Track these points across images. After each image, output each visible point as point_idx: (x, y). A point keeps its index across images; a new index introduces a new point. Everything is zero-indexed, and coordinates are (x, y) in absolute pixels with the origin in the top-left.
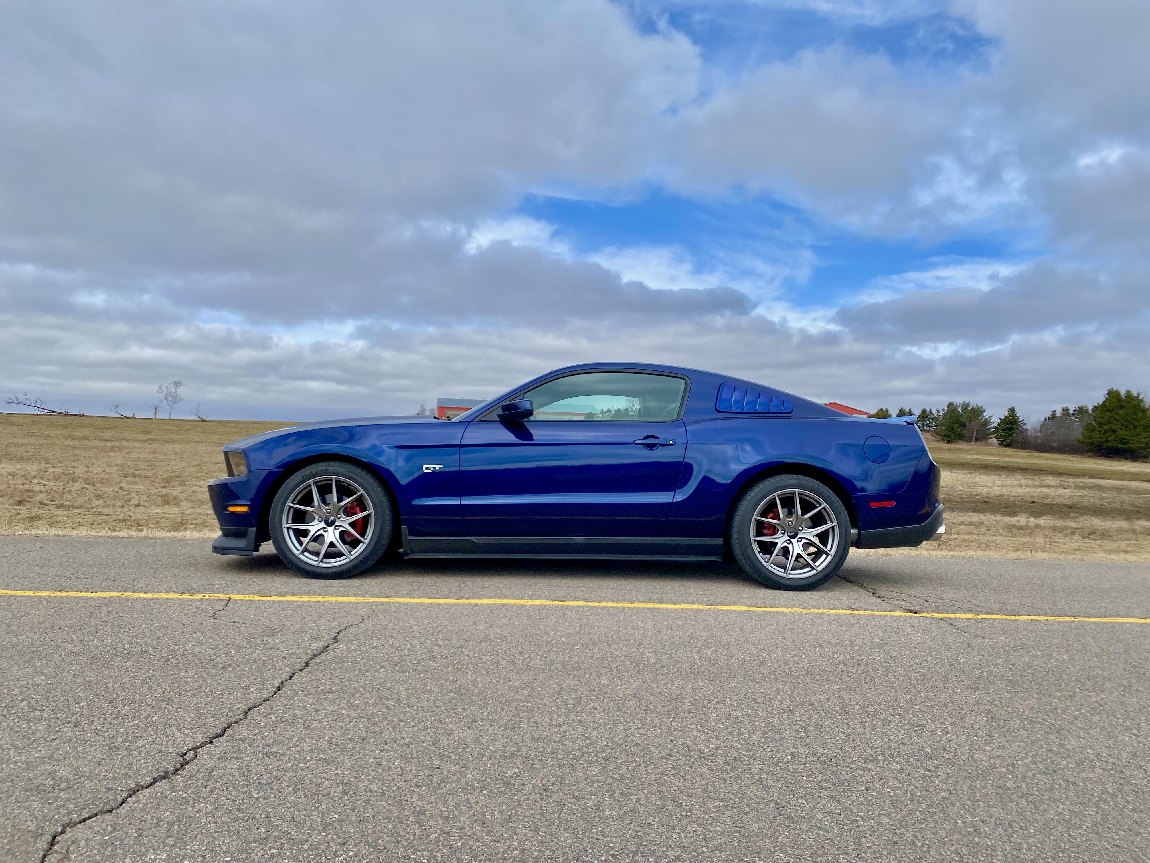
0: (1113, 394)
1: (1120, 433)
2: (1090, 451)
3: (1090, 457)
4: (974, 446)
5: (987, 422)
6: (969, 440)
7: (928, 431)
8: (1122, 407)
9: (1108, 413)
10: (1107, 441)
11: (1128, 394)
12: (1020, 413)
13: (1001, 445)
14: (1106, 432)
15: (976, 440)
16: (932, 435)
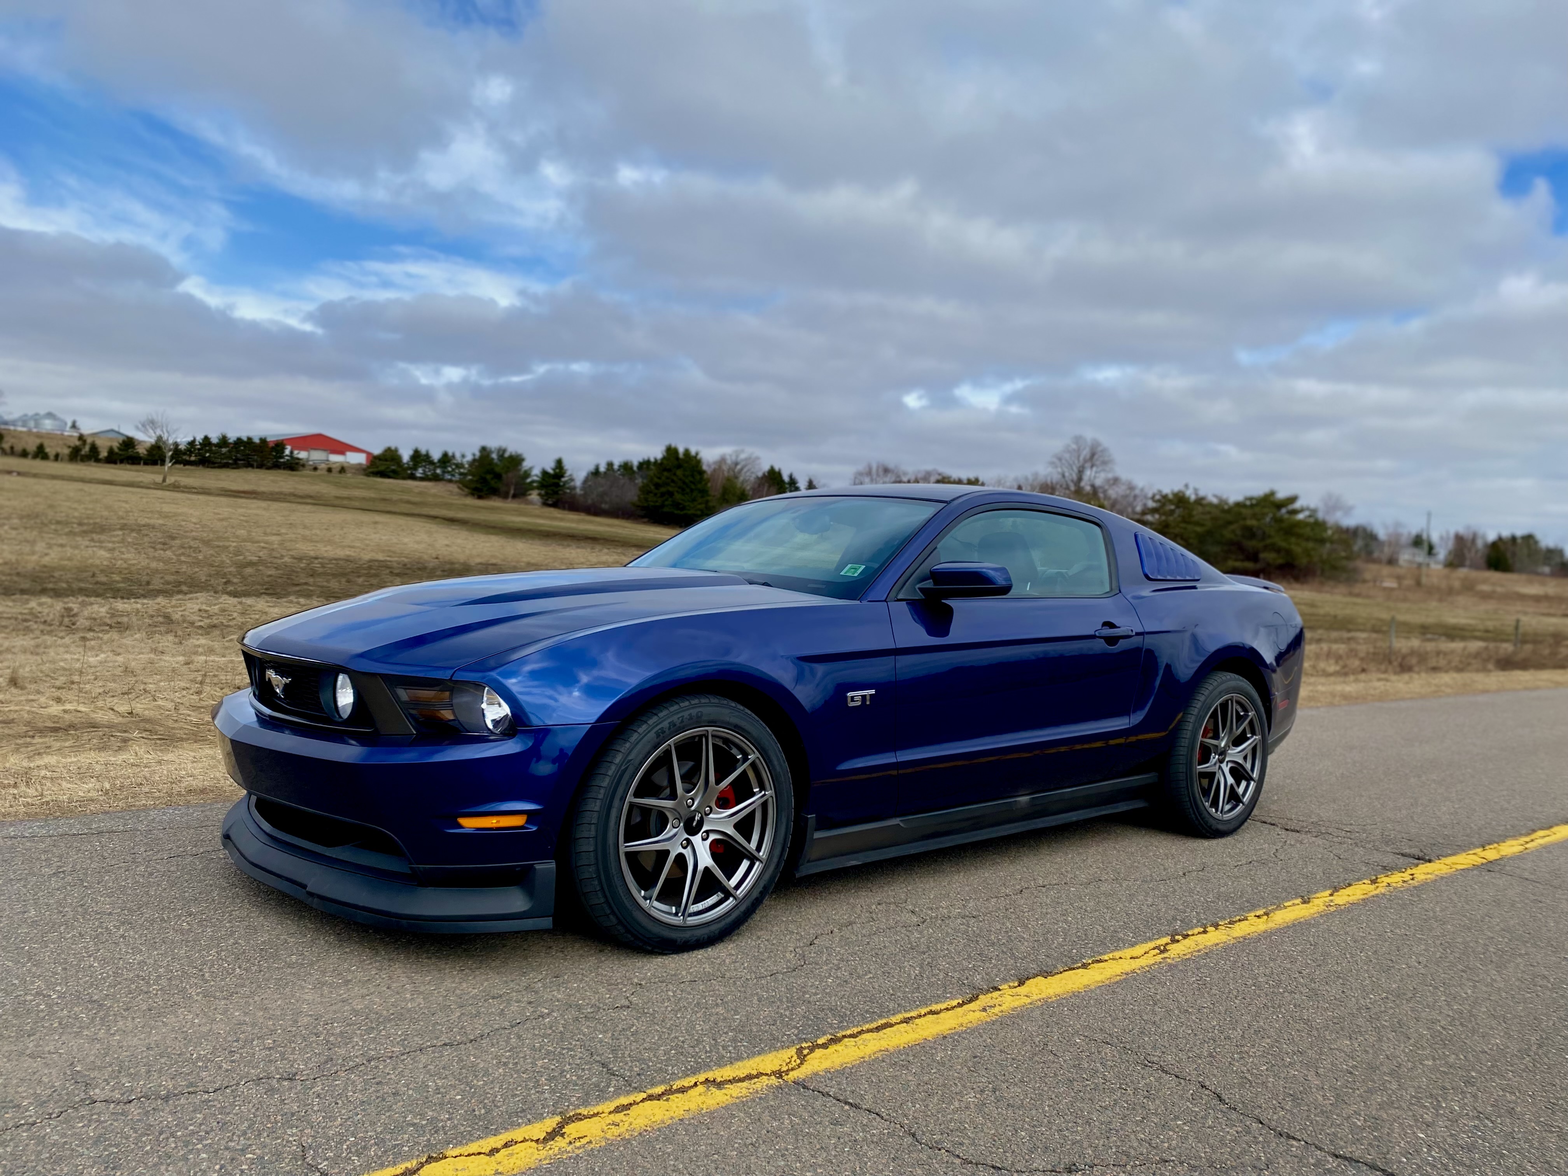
0: (671, 452)
1: (678, 497)
2: (643, 517)
3: (644, 523)
4: (510, 504)
5: (527, 474)
6: (505, 496)
7: (450, 481)
8: (679, 467)
9: (666, 474)
10: (663, 506)
11: (687, 452)
12: (567, 464)
13: (545, 504)
14: (663, 495)
15: (515, 496)
16: (459, 488)
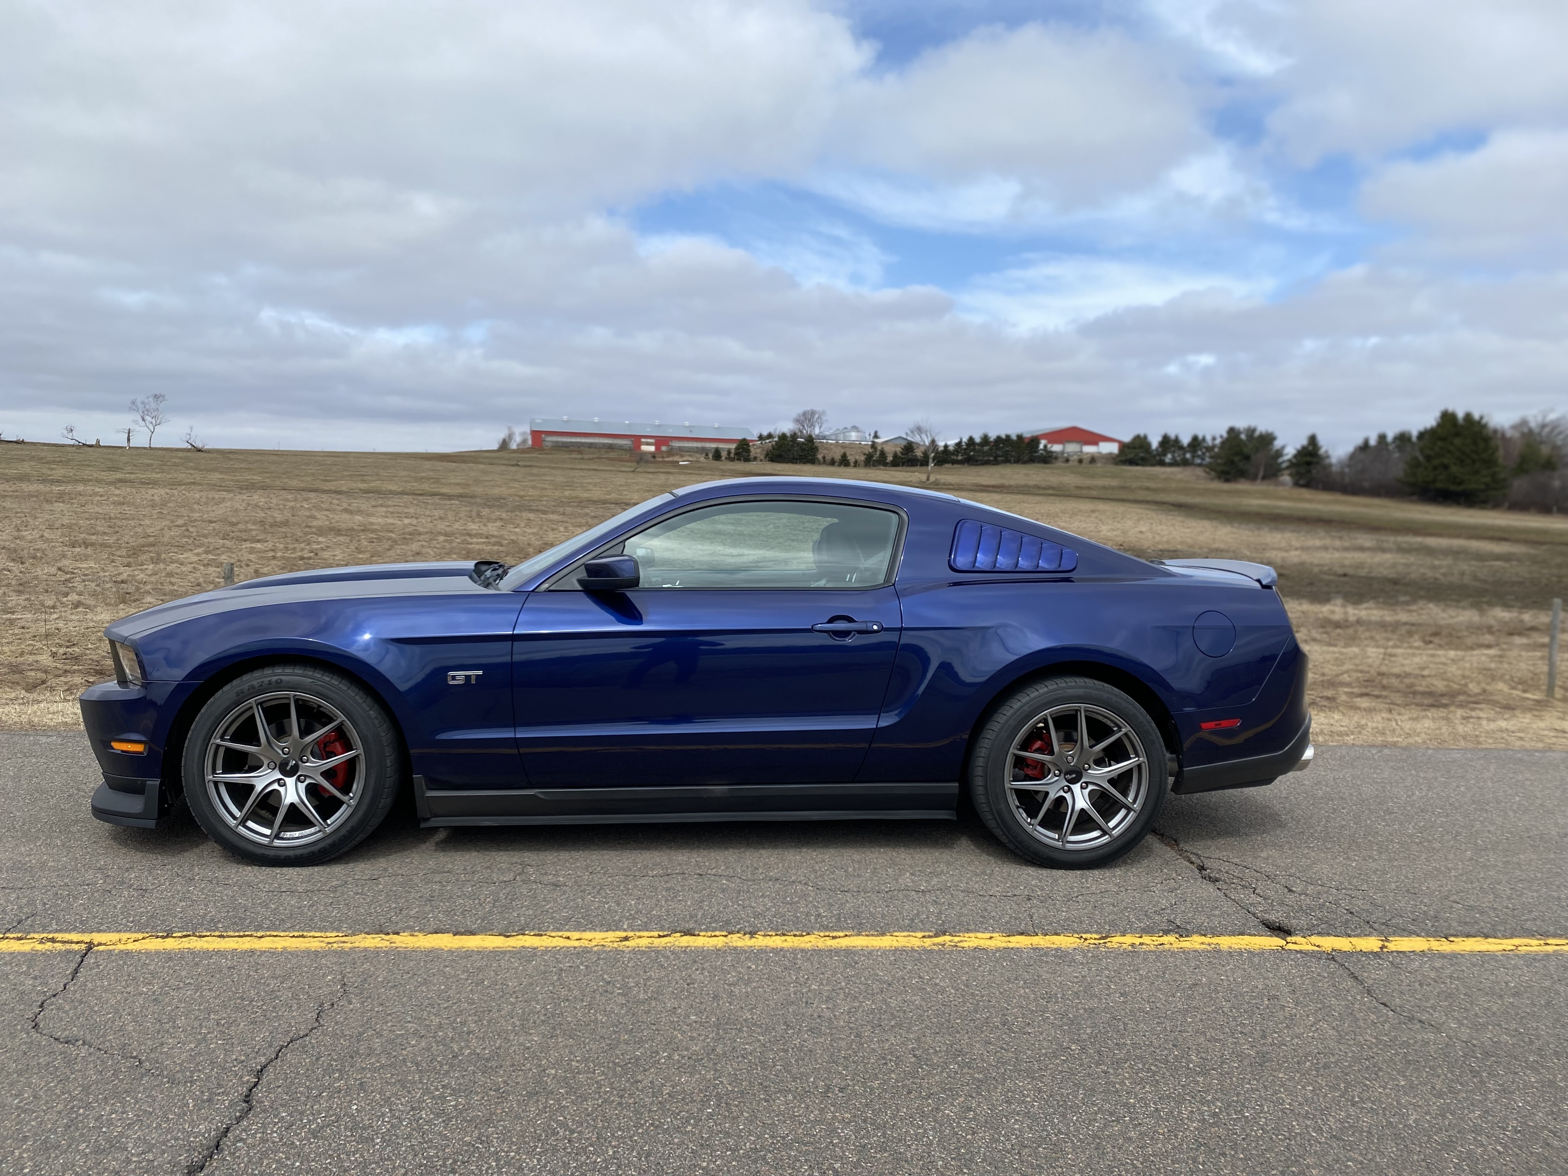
0: (1447, 418)
1: (1454, 469)
2: (1412, 494)
3: (1412, 502)
4: (1259, 486)
5: (1279, 453)
6: (1253, 478)
7: (1200, 465)
8: (1457, 435)
9: (1440, 443)
10: (1435, 481)
11: (1468, 417)
12: (1322, 441)
13: (1297, 484)
14: (1435, 468)
15: (1264, 478)
16: (1205, 472)
